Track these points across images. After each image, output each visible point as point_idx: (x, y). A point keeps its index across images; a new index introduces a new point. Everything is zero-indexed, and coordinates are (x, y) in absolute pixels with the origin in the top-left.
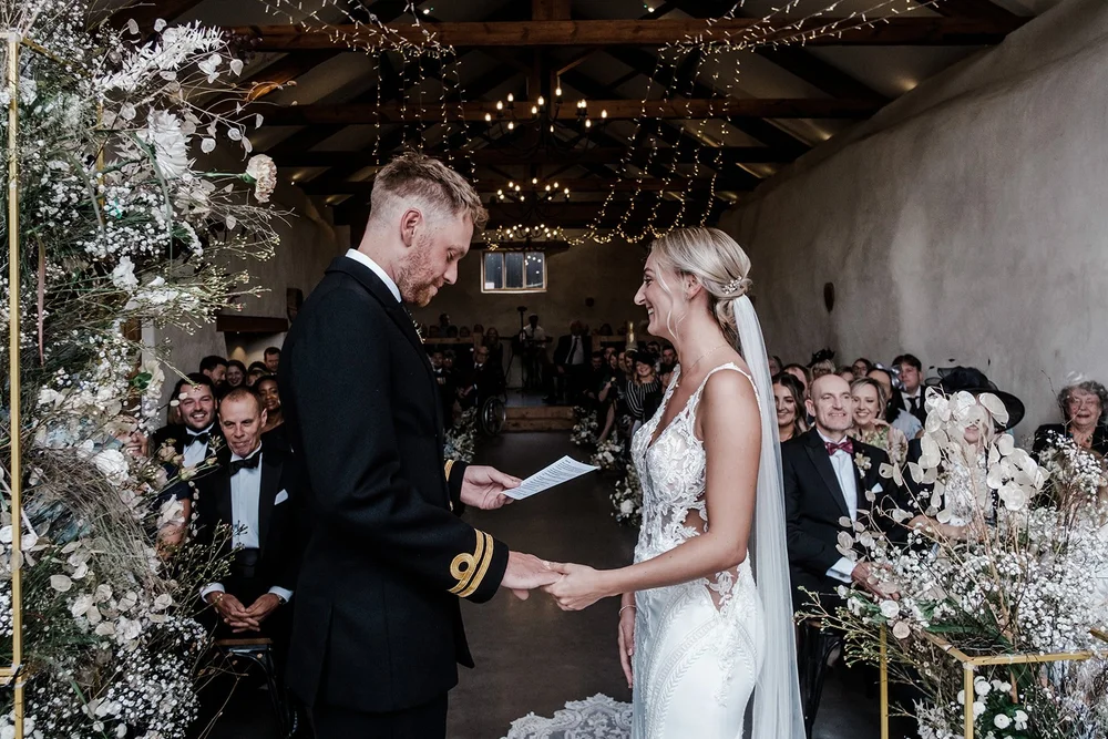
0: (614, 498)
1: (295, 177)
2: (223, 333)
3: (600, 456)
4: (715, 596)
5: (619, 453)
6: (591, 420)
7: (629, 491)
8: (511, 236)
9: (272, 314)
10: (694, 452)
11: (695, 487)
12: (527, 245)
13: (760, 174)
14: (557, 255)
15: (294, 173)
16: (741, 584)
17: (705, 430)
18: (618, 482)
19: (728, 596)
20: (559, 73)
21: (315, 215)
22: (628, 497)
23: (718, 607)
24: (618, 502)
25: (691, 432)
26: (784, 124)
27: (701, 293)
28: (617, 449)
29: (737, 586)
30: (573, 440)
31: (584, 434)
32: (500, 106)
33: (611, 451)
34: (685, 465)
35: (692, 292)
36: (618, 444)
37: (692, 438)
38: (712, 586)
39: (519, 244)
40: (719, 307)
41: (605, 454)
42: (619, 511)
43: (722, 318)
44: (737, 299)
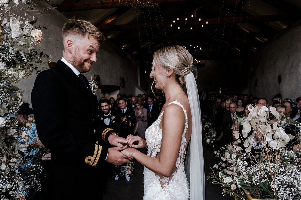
0: (205, 138)
1: (124, 46)
2: (100, 90)
4: (162, 184)
6: (205, 116)
7: (209, 136)
9: (115, 85)
10: (159, 133)
11: (159, 145)
13: (264, 41)
14: (201, 68)
15: (123, 46)
16: (173, 180)
17: (163, 125)
19: (167, 184)
20: (195, 11)
21: (129, 57)
22: (209, 138)
23: (163, 188)
25: (159, 126)
27: (173, 74)
28: (210, 124)
29: (171, 180)
32: (174, 22)
33: (208, 125)
34: (155, 137)
35: (170, 74)
36: (211, 123)
37: (159, 128)
38: (161, 180)
40: (180, 78)
41: (207, 125)
42: (206, 142)
43: (182, 82)
44: (187, 75)
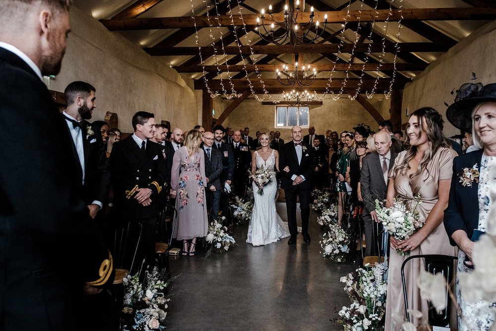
0: (322, 243)
1: (172, 63)
3: (323, 218)
5: (334, 216)
6: (324, 198)
7: (331, 239)
8: (289, 97)
12: (298, 103)
13: (428, 61)
14: (316, 108)
15: (171, 61)
18: (325, 234)
22: (331, 242)
24: (324, 246)
26: (435, 25)
30: (314, 208)
31: (319, 205)
33: (329, 215)
39: (294, 103)
41: (326, 217)
42: (324, 251)
